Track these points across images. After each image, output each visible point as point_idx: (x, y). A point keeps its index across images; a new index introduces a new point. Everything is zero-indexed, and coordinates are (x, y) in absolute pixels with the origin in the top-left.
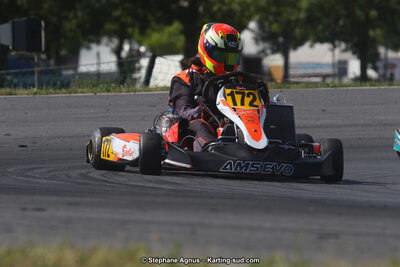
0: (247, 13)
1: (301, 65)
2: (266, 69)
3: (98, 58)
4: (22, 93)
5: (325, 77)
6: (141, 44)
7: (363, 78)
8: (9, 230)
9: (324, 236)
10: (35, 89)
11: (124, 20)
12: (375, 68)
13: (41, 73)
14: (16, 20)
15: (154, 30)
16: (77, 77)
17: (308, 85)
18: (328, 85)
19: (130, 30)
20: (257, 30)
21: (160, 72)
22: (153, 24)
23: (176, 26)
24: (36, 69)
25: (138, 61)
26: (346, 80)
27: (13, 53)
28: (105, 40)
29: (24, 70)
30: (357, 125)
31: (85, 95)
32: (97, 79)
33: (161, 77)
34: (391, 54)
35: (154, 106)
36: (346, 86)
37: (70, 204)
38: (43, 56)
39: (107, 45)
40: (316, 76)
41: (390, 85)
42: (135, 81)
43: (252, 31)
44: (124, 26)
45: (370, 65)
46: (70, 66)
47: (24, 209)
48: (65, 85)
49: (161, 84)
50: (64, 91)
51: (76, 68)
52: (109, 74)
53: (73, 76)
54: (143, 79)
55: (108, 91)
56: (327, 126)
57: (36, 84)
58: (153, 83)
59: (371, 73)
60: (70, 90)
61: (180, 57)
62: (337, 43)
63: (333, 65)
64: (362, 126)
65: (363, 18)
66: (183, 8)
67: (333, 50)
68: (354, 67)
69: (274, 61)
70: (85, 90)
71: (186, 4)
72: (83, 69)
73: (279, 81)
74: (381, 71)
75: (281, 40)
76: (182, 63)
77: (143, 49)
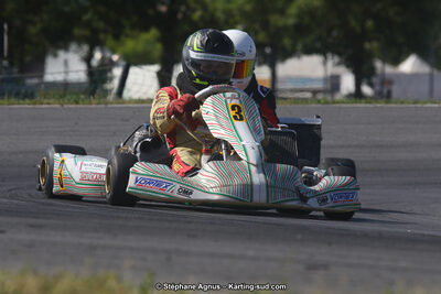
1: (290, 79)
3: (67, 66)
5: (315, 92)
6: (114, 52)
7: (358, 95)
9: (312, 267)
12: (371, 85)
16: (43, 86)
17: (297, 101)
18: (319, 102)
19: (102, 36)
21: (135, 83)
22: (128, 31)
23: (154, 33)
25: (110, 70)
26: (338, 97)
28: (73, 46)
30: (349, 146)
32: (65, 89)
33: (135, 88)
34: (389, 70)
35: (127, 120)
36: (338, 103)
38: (5, 63)
39: (76, 52)
41: (387, 103)
42: (107, 92)
44: (95, 32)
45: (366, 80)
48: (29, 95)
49: (136, 97)
50: (27, 101)
52: (79, 84)
53: (38, 85)
54: (115, 91)
55: (77, 103)
58: (126, 94)
59: (366, 90)
61: (156, 68)
62: (329, 56)
63: (325, 79)
65: (358, 29)
67: (325, 63)
68: (348, 82)
70: (51, 101)
71: (163, 9)
72: (49, 77)
74: (377, 88)
75: (268, 50)
76: (159, 74)
77: (115, 58)
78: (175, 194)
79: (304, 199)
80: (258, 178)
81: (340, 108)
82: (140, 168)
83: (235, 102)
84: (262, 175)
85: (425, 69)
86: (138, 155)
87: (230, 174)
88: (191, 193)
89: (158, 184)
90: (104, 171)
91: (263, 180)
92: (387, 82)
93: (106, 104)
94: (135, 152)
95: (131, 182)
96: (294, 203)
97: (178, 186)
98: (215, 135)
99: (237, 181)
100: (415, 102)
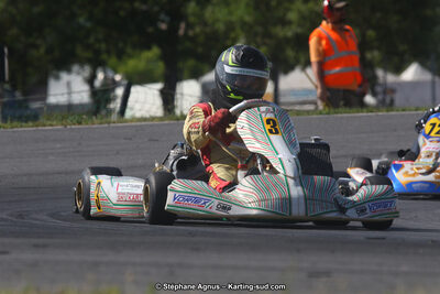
0: (233, 35)
1: (293, 92)
3: (69, 88)
6: (116, 72)
11: (97, 47)
12: (374, 94)
13: (5, 105)
15: (130, 57)
16: (46, 109)
17: (299, 113)
18: (321, 113)
19: (104, 57)
21: (136, 102)
22: (129, 50)
23: (155, 51)
25: (113, 90)
28: (76, 68)
31: (53, 128)
32: (69, 110)
33: (137, 106)
34: (391, 78)
35: (130, 139)
37: (36, 246)
38: (7, 86)
39: (78, 74)
41: (389, 111)
42: (110, 112)
44: (97, 53)
46: (38, 96)
48: (34, 117)
49: (138, 115)
50: (31, 124)
51: (44, 99)
52: (82, 106)
53: (41, 109)
54: (118, 110)
55: (80, 123)
58: (128, 114)
59: (370, 100)
60: (37, 123)
61: (159, 86)
66: (162, 31)
70: (55, 123)
71: (163, 26)
72: (52, 100)
74: (380, 97)
76: (162, 92)
77: (118, 78)
78: (214, 210)
79: (342, 210)
80: (296, 191)
81: (342, 118)
82: (177, 186)
83: (270, 116)
84: (300, 188)
85: (427, 76)
86: (175, 173)
87: (268, 189)
88: (230, 209)
89: (197, 201)
90: (140, 191)
91: (301, 193)
92: (389, 91)
93: (109, 123)
94: (172, 170)
95: (170, 200)
96: (333, 215)
97: (216, 202)
98: (251, 150)
99: (275, 195)
100: (417, 110)
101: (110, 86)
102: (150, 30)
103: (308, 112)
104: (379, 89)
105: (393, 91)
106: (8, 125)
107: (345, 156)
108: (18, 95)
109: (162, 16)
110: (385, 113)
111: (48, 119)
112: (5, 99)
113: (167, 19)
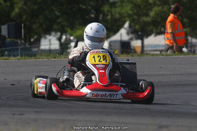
2: (132, 47)
4: (12, 59)
8: (6, 124)
10: (19, 57)
11: (63, 24)
13: (21, 49)
14: (10, 23)
20: (128, 28)
24: (19, 47)
27: (8, 40)
29: (14, 48)
31: (43, 60)
37: (36, 112)
40: (158, 51)
43: (126, 29)
46: (36, 46)
47: (14, 114)
51: (39, 47)
56: (163, 75)
57: (19, 55)
60: (36, 57)
64: (180, 74)
69: (137, 44)
73: (139, 53)
101: (68, 42)
102: (87, 17)
103: (157, 55)
104: (189, 45)
105: (195, 46)
106: (23, 58)
107: (174, 75)
108: (27, 45)
109: (92, 11)
110: (192, 56)
111: (41, 56)
112: (22, 47)
113: (95, 12)
